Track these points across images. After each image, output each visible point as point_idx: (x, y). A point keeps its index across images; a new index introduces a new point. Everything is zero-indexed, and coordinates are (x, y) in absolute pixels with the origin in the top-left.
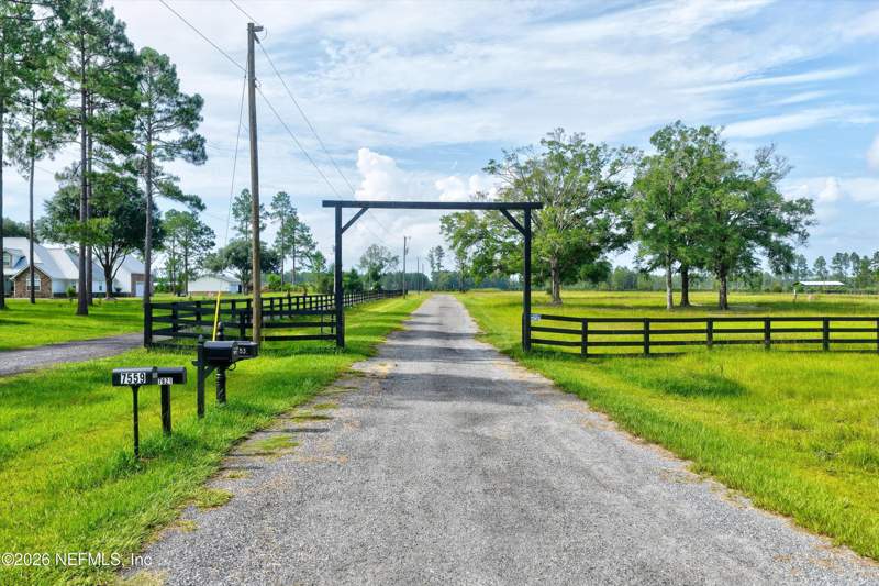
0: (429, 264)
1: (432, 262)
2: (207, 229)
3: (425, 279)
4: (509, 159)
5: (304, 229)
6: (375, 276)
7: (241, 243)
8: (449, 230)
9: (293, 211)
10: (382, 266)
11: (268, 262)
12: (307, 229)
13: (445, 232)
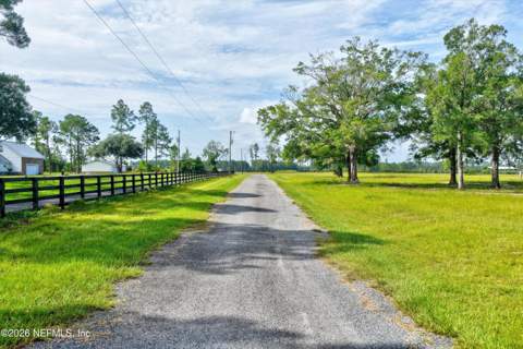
0: (249, 155)
1: (251, 154)
2: (94, 127)
3: (247, 165)
4: (315, 62)
5: (163, 129)
6: (213, 162)
7: (116, 137)
8: (265, 121)
9: (154, 115)
10: (218, 155)
11: (134, 151)
12: (166, 129)
13: (261, 123)
